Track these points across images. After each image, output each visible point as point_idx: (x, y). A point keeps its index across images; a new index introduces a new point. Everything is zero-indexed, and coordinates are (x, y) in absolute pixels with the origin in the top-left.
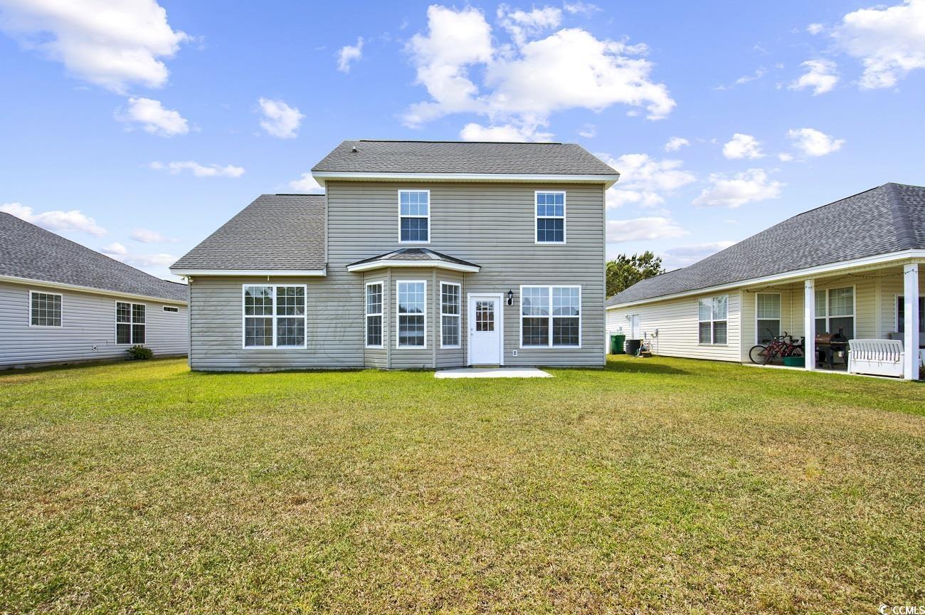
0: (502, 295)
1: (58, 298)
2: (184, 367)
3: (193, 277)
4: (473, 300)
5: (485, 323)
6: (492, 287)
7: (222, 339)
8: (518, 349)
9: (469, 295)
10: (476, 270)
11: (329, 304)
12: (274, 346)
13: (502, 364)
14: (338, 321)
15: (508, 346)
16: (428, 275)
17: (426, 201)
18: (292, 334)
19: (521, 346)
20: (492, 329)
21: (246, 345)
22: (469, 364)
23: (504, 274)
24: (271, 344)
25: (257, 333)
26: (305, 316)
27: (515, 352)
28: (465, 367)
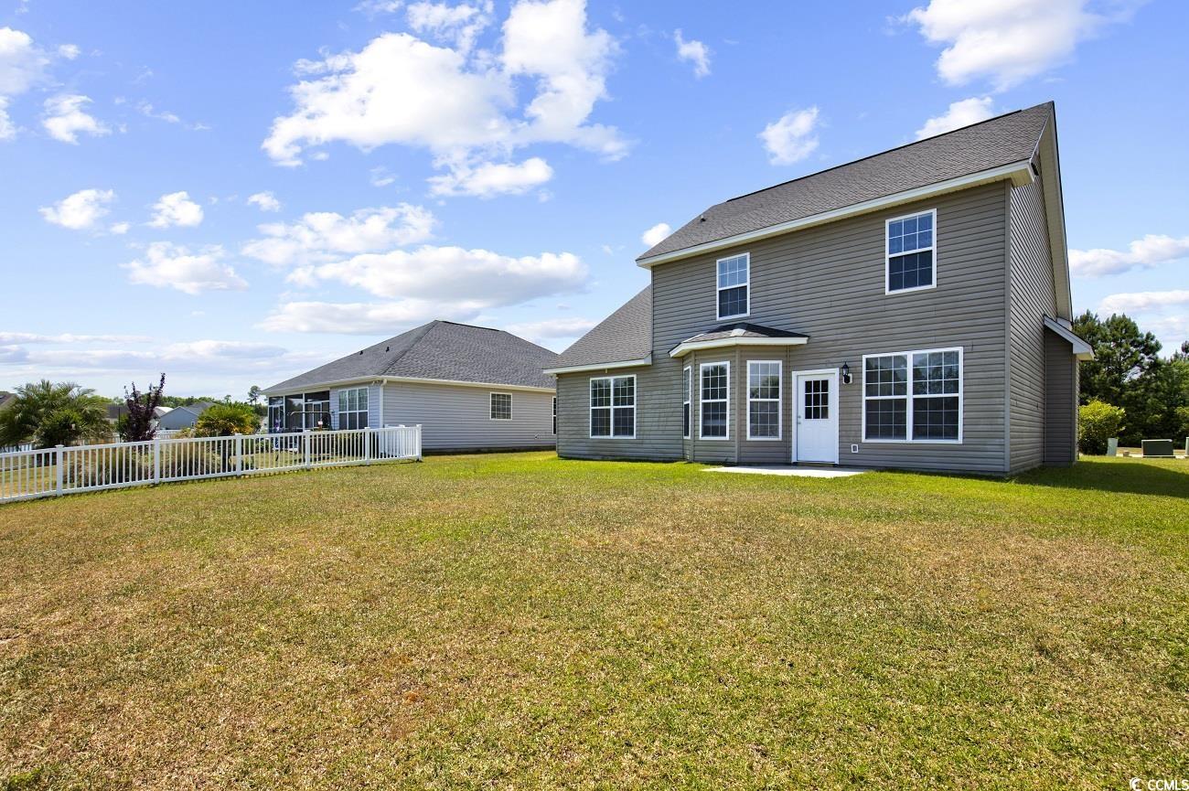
0: (836, 371)
1: (509, 397)
2: (553, 455)
3: (558, 375)
4: (800, 379)
5: (816, 408)
6: (824, 361)
7: (576, 428)
8: (859, 442)
9: (794, 374)
10: (803, 341)
11: (655, 393)
12: (611, 436)
13: (837, 462)
14: (661, 410)
15: (845, 439)
16: (731, 354)
17: (745, 267)
18: (624, 424)
19: (864, 440)
20: (825, 415)
21: (592, 435)
22: (794, 460)
23: (839, 342)
24: (609, 434)
25: (600, 425)
26: (634, 406)
27: (855, 447)
28: (788, 464)
